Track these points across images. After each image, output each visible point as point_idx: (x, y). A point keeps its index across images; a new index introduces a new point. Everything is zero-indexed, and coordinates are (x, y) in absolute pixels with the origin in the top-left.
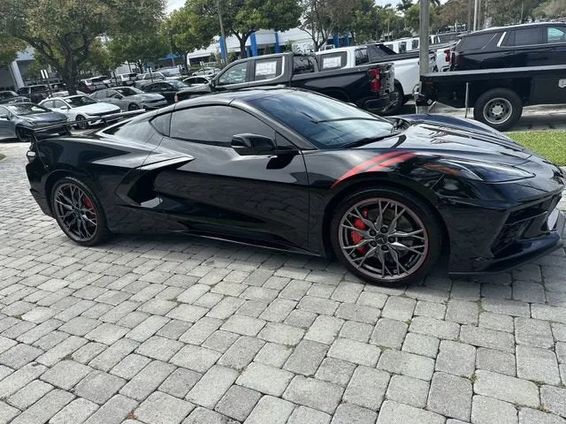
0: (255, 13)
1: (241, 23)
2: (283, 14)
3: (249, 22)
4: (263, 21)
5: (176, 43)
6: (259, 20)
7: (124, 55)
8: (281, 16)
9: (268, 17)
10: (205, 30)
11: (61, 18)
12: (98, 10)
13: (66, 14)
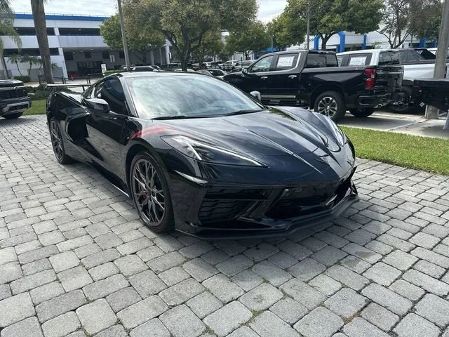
0: (338, 18)
1: (325, 25)
2: (363, 19)
3: (331, 25)
4: (343, 25)
5: (277, 40)
6: (339, 23)
7: (236, 47)
8: (360, 21)
9: (348, 22)
10: (295, 30)
11: (182, 17)
12: (206, 13)
13: (185, 15)
